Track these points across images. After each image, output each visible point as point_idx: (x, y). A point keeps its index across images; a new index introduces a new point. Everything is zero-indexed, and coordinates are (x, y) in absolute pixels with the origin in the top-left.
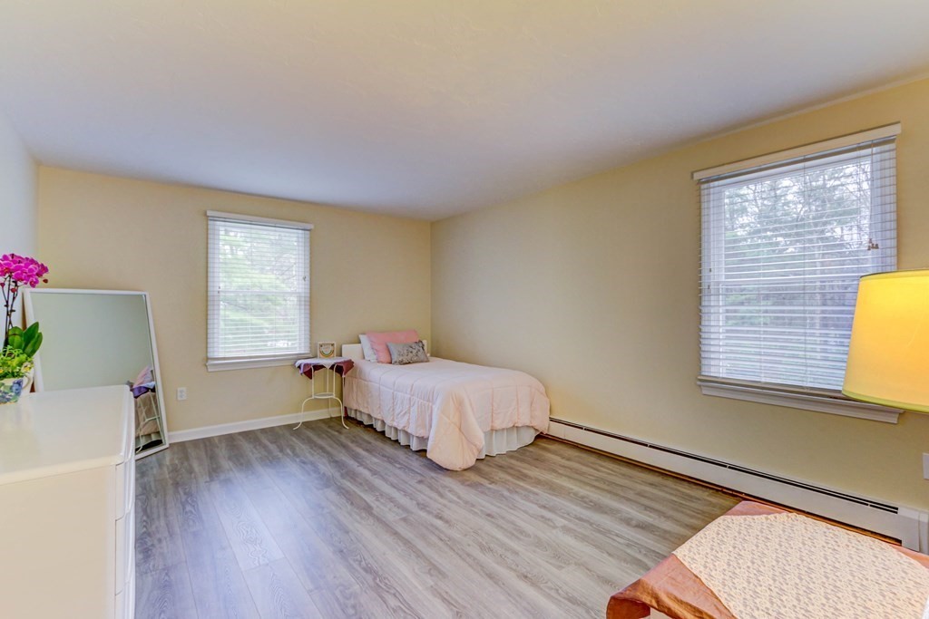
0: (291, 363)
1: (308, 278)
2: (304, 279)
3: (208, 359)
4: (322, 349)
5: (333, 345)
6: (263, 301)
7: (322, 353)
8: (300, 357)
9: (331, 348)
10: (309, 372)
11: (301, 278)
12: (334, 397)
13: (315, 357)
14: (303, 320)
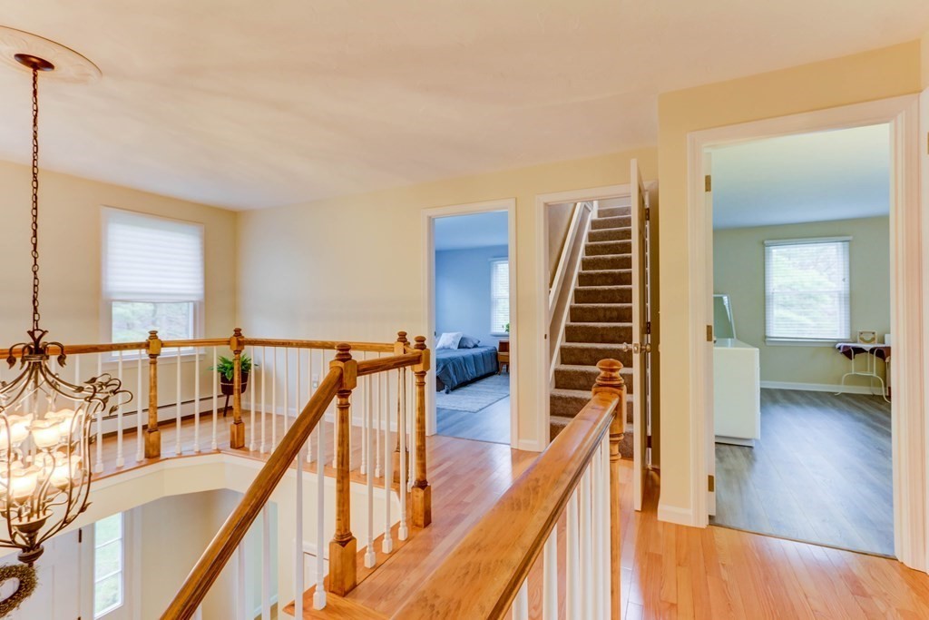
0: (832, 345)
1: (847, 279)
2: (844, 280)
3: (766, 337)
4: (862, 336)
5: (873, 333)
6: (806, 299)
7: (862, 339)
8: (839, 341)
9: (872, 336)
10: (849, 352)
11: (841, 279)
12: (874, 375)
13: (856, 342)
14: (843, 312)
